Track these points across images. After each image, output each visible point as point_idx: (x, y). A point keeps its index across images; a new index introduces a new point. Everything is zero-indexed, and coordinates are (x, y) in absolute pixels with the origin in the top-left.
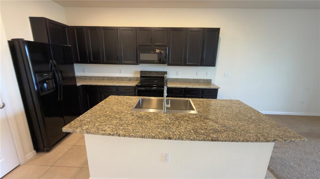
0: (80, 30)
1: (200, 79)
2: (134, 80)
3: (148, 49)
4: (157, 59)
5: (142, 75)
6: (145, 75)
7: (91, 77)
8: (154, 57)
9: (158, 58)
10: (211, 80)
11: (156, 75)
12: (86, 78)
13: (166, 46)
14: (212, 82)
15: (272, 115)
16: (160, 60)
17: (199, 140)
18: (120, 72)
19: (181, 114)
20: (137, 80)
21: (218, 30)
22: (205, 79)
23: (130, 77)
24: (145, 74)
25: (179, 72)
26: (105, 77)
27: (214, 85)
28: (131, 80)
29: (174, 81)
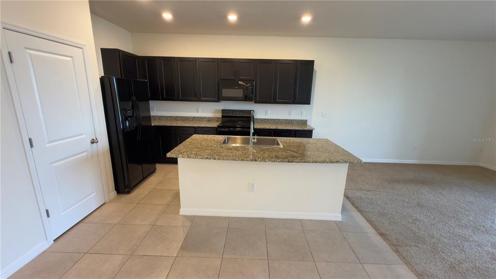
0: (151, 61)
1: (293, 120)
2: (214, 120)
3: (232, 83)
4: (242, 96)
5: (224, 115)
6: (227, 115)
7: (161, 117)
8: (239, 93)
9: (243, 94)
10: (306, 121)
11: (241, 115)
12: (155, 118)
13: (253, 81)
14: (308, 123)
15: (379, 163)
16: (246, 97)
17: (278, 162)
18: (197, 111)
19: (266, 147)
20: (217, 121)
21: (312, 62)
22: (299, 120)
23: (209, 117)
25: (269, 111)
26: (179, 117)
27: (310, 127)
28: (210, 121)
29: (262, 121)
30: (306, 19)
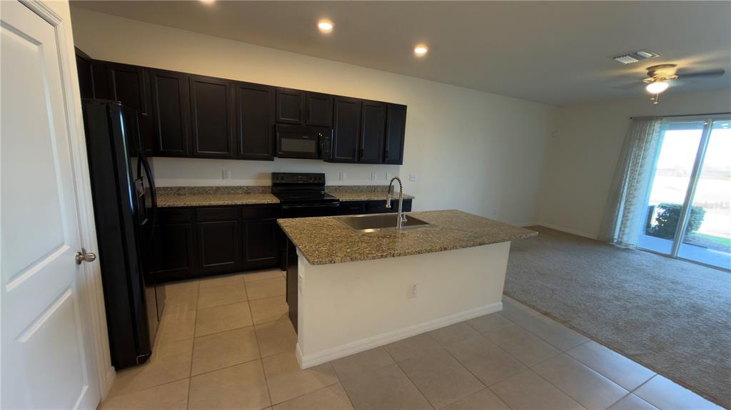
1: (377, 186)
2: (257, 192)
4: (313, 151)
5: (277, 182)
6: (283, 182)
8: (310, 146)
9: (315, 148)
11: (304, 181)
16: (320, 152)
18: (225, 177)
20: (263, 192)
21: (404, 108)
22: (384, 186)
23: (247, 187)
24: (283, 179)
25: (345, 174)
26: (184, 188)
27: (407, 193)
28: (249, 193)
29: (336, 190)
30: (421, 51)
